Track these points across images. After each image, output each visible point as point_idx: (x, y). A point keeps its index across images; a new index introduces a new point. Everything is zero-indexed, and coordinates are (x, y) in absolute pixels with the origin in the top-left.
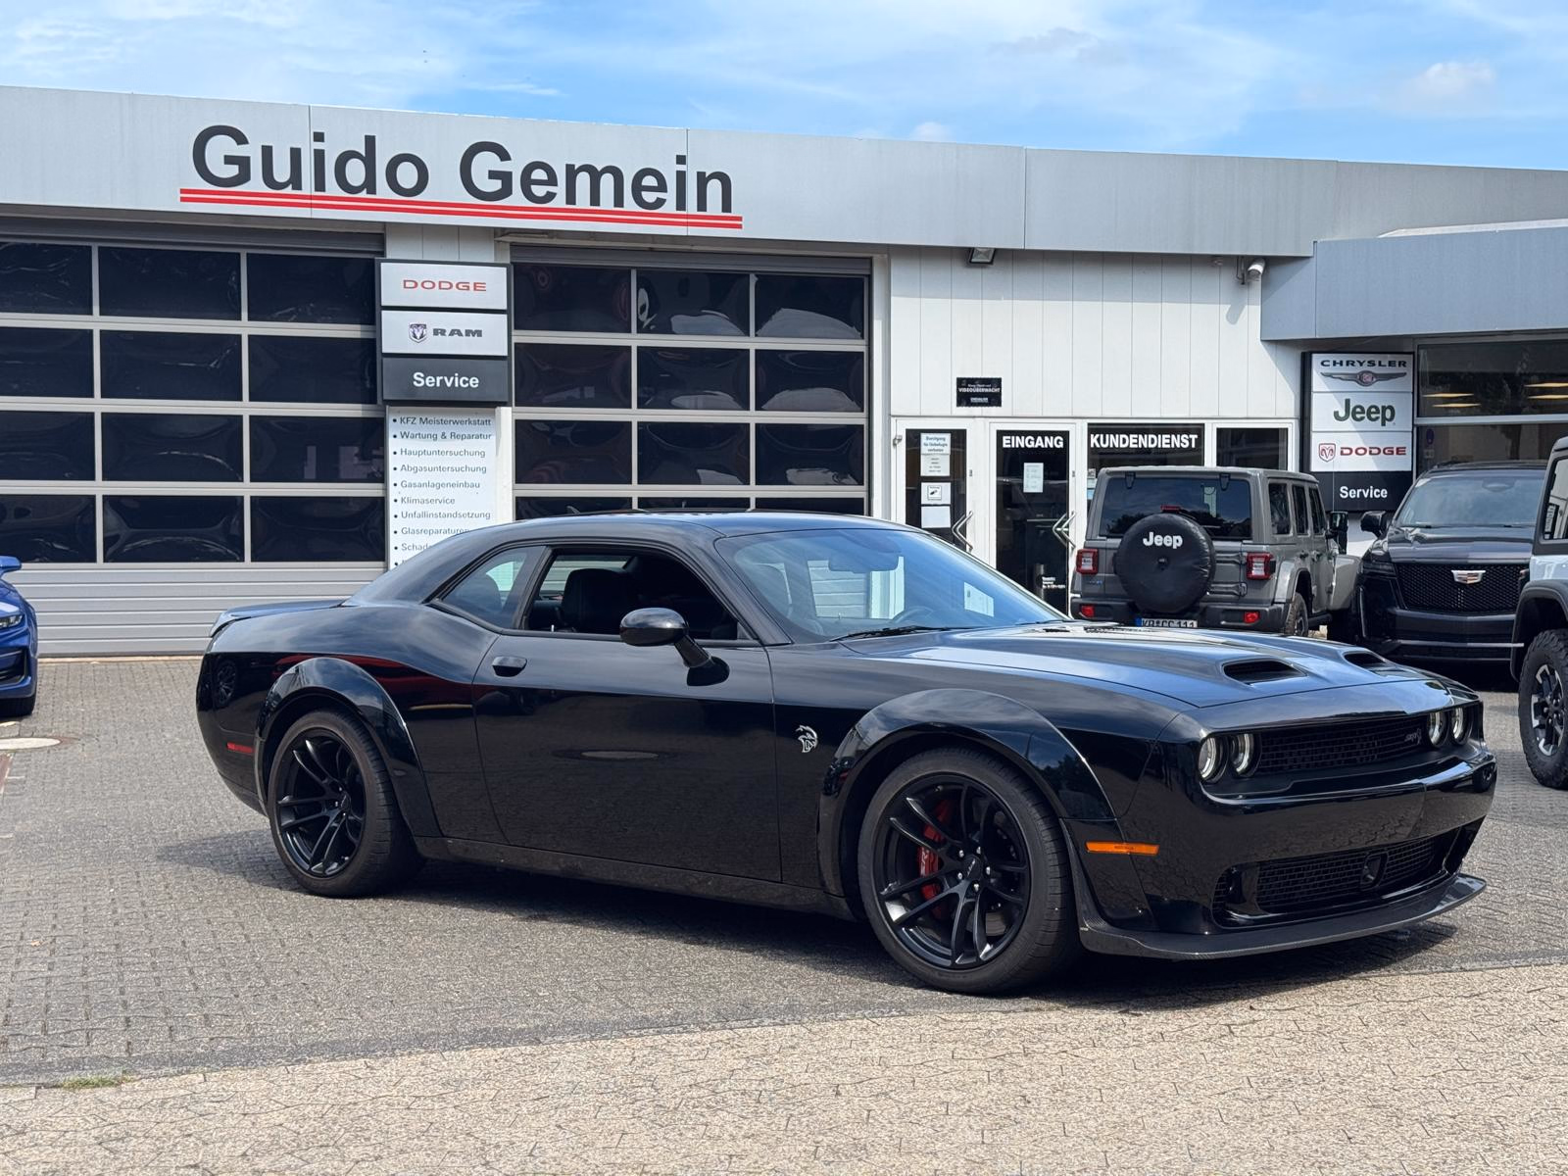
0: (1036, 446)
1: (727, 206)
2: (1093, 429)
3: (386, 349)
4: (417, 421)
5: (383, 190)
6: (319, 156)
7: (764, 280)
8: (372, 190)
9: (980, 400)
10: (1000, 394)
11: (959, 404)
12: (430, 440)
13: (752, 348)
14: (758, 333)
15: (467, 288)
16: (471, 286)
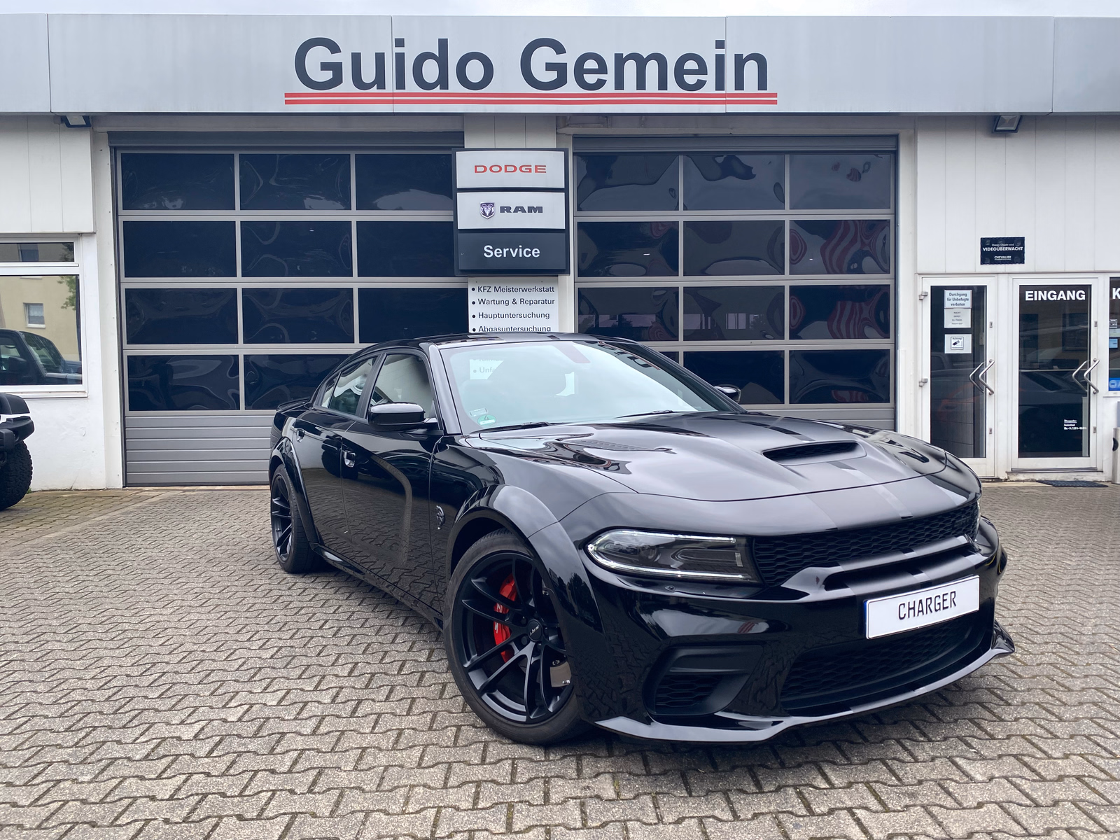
0: (1059, 299)
1: (762, 84)
2: (1116, 283)
3: (460, 227)
4: (492, 289)
5: (454, 85)
6: (400, 58)
8: (445, 86)
9: (1004, 257)
10: (1022, 252)
11: (983, 262)
12: (503, 305)
13: (787, 219)
14: (793, 206)
15: (530, 171)
16: (533, 168)
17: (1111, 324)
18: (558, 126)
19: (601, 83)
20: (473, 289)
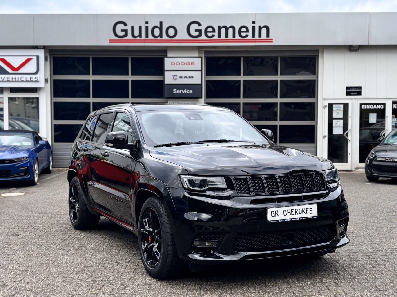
0: (374, 108)
1: (268, 36)
2: (394, 103)
5: (165, 37)
6: (147, 28)
7: (283, 59)
8: (161, 37)
9: (354, 93)
10: (361, 92)
11: (347, 95)
13: (279, 79)
14: (281, 75)
15: (189, 64)
16: (190, 64)
17: (393, 117)
18: (199, 48)
19: (213, 36)
20: (170, 103)
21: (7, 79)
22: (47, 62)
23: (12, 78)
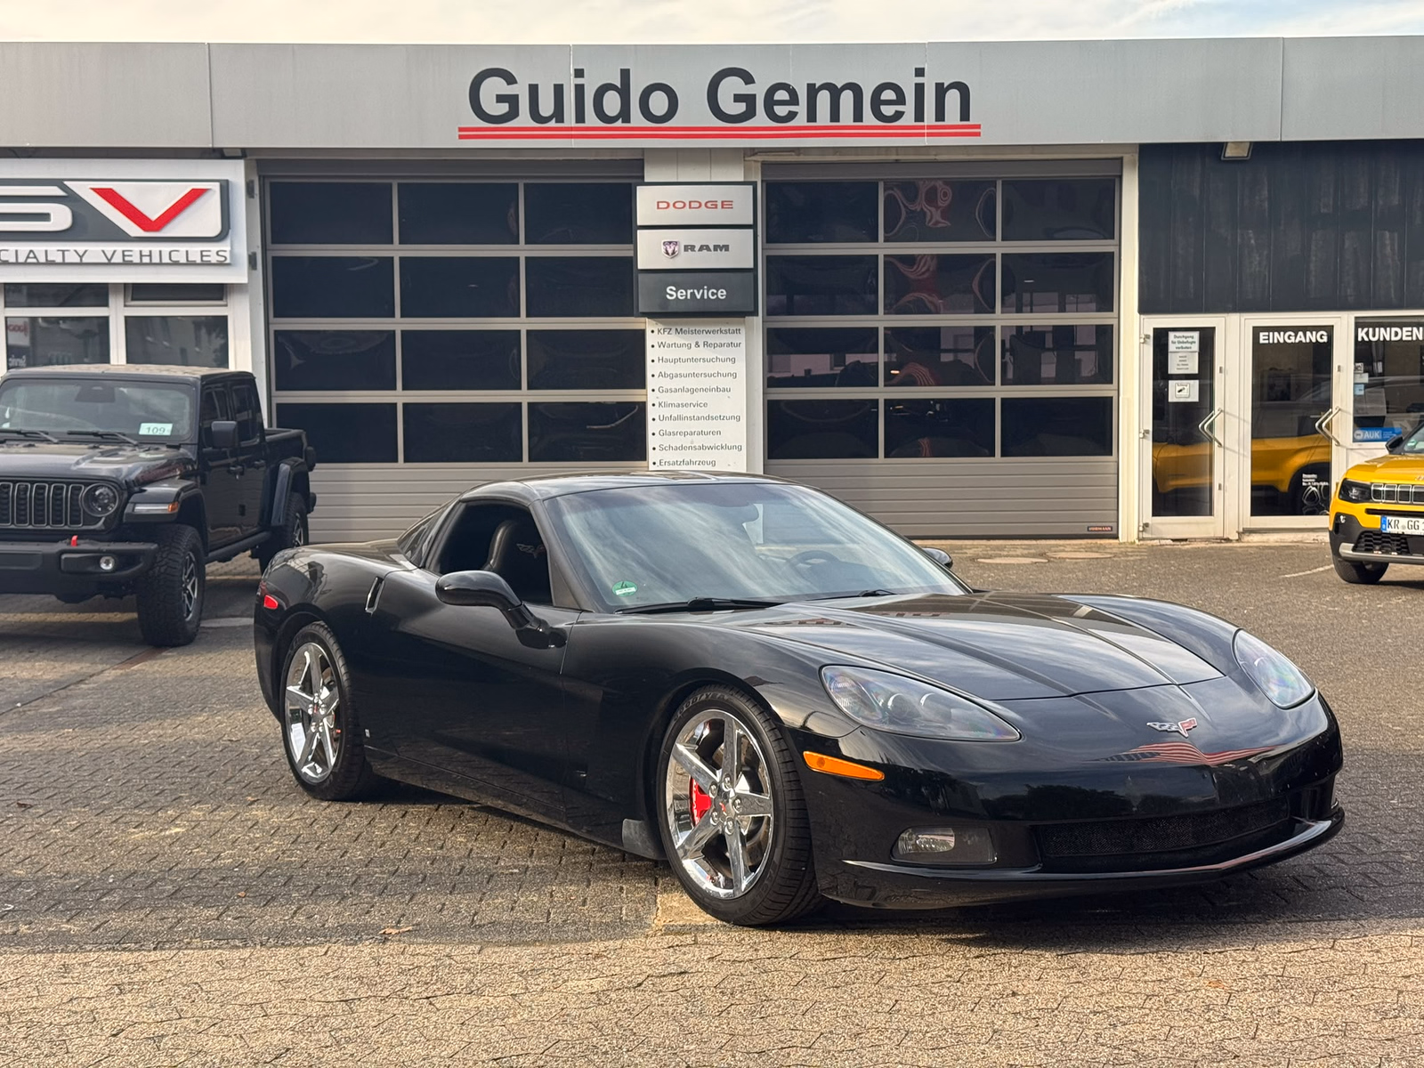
0: (1297, 341)
1: (965, 114)
2: (1361, 323)
3: (640, 265)
4: (673, 331)
5: (637, 119)
6: (580, 90)
7: (1011, 186)
8: (627, 119)
12: (685, 349)
13: (999, 253)
14: (1004, 239)
15: (716, 205)
16: (719, 205)
17: (1356, 368)
18: (744, 154)
19: (792, 115)
20: (653, 332)
21: (124, 256)
22: (252, 199)
23: (141, 252)
